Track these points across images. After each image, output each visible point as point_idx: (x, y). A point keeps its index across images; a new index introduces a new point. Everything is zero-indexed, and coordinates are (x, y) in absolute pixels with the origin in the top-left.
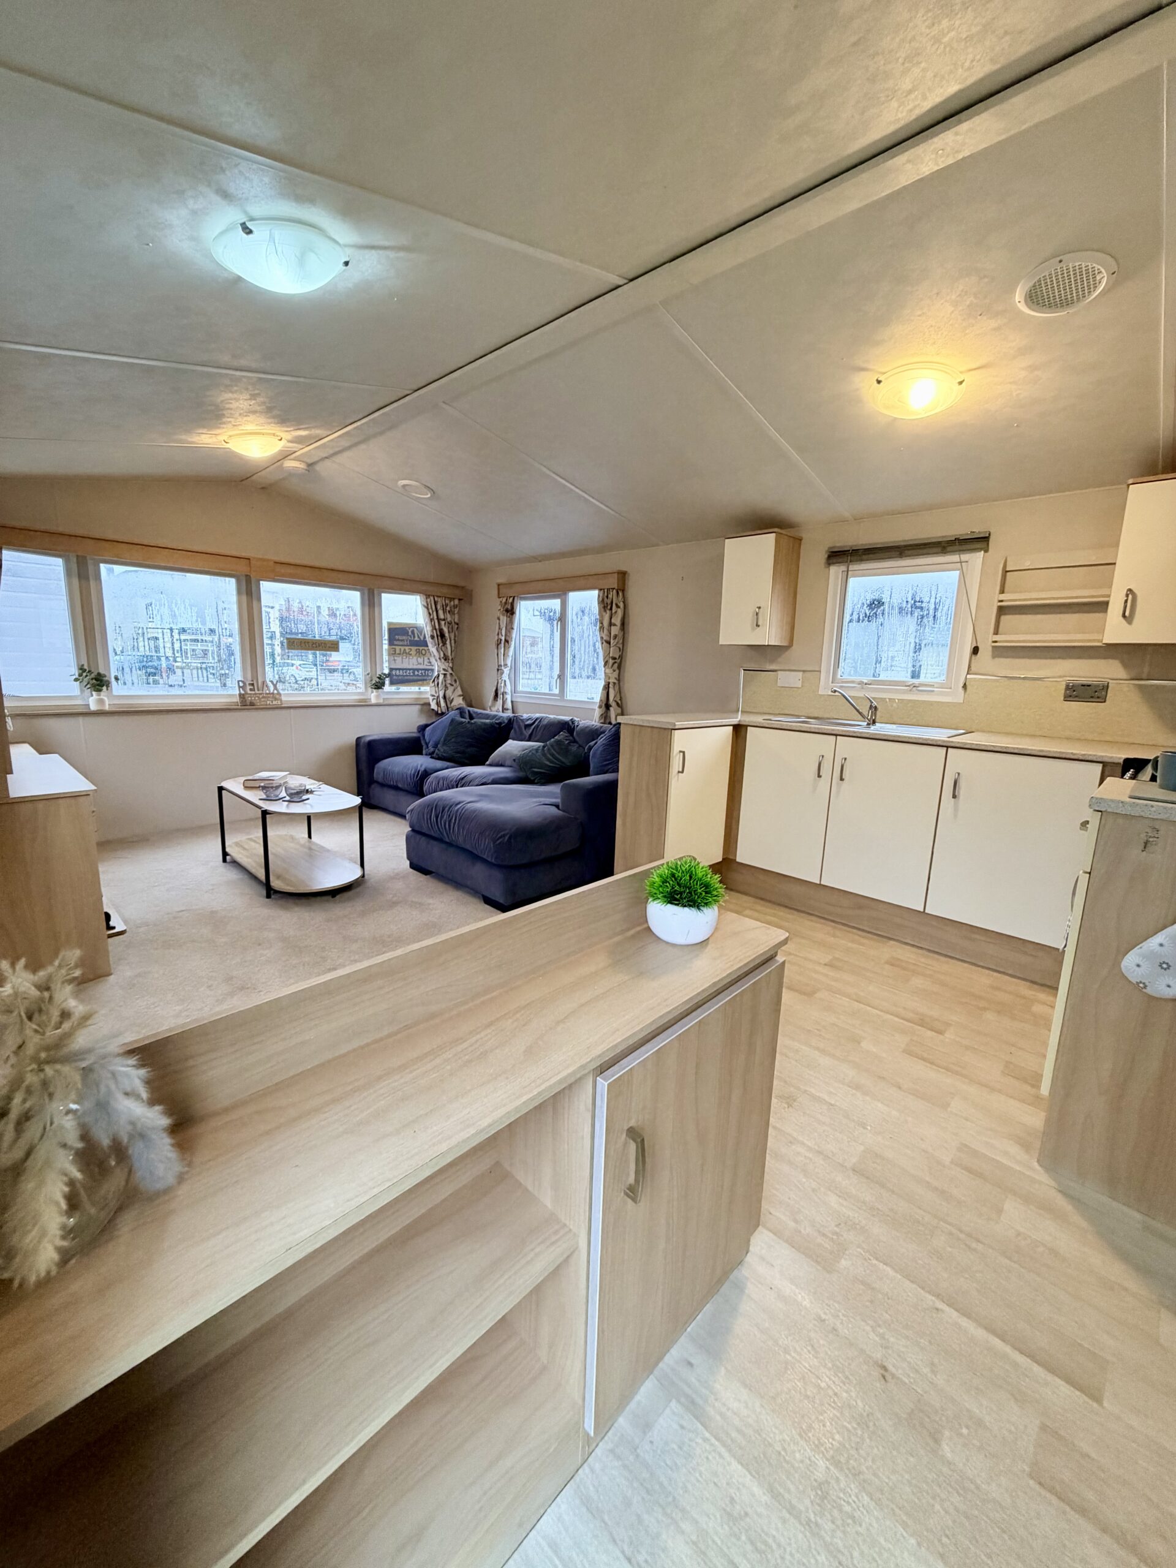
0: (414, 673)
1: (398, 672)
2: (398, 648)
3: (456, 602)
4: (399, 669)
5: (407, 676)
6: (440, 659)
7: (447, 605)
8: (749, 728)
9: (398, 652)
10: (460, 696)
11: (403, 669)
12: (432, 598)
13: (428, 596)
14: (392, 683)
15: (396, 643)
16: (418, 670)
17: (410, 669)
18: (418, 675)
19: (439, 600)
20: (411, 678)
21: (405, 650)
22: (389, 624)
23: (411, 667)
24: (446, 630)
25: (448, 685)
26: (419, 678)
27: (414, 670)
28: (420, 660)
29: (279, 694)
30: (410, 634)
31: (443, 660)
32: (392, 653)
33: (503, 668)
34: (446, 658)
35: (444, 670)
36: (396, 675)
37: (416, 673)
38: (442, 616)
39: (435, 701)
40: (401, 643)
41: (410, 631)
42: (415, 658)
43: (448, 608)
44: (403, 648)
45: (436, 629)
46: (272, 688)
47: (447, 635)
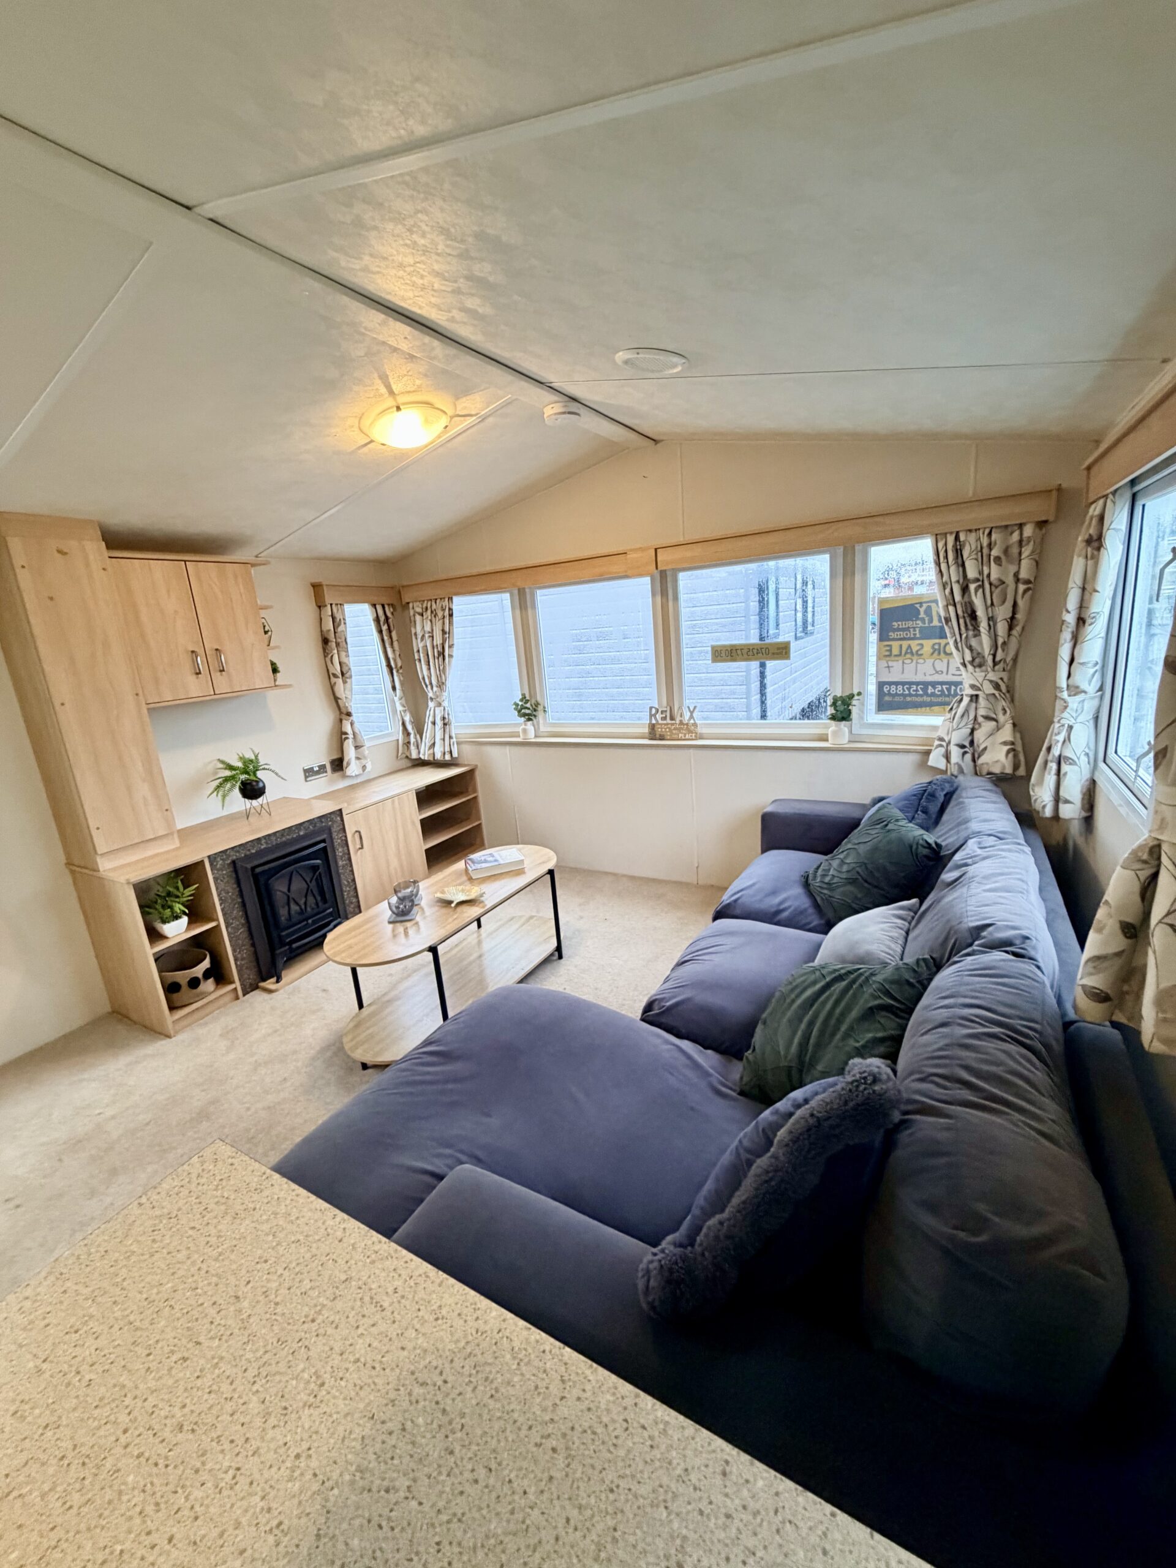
0: (925, 690)
1: (893, 688)
2: (895, 645)
3: (1028, 531)
4: (896, 684)
5: (910, 695)
6: (964, 665)
7: (990, 546)
9: (895, 651)
10: (1005, 743)
11: (903, 684)
12: (951, 539)
13: (937, 538)
14: (883, 705)
15: (892, 635)
16: (934, 684)
17: (917, 684)
18: (933, 695)
19: (972, 537)
20: (919, 699)
21: (909, 647)
22: (882, 601)
23: (920, 678)
24: (978, 602)
25: (980, 719)
26: (934, 699)
27: (926, 685)
28: (941, 665)
29: (695, 725)
30: (922, 615)
31: (970, 667)
32: (886, 655)
34: (977, 661)
35: (973, 687)
36: (889, 694)
37: (930, 690)
38: (972, 573)
39: (942, 750)
40: (902, 634)
41: (922, 610)
42: (930, 662)
43: (994, 553)
44: (905, 644)
45: (955, 605)
46: (687, 715)
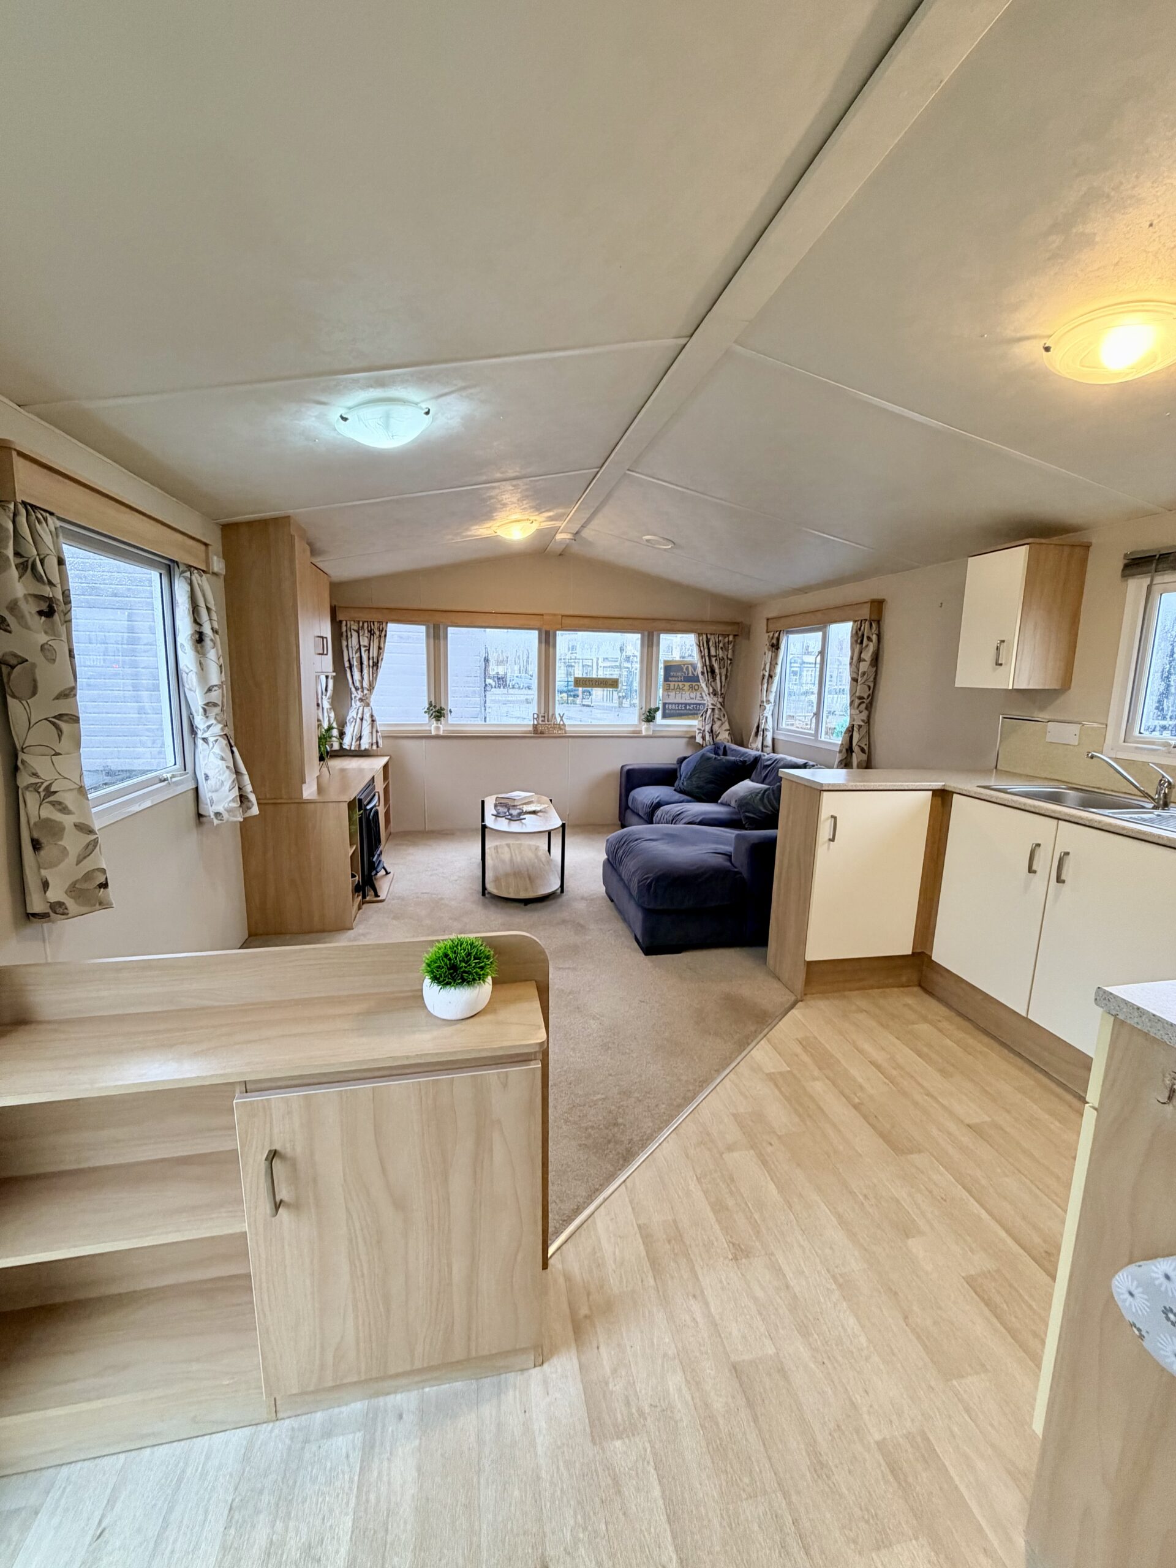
0: (685, 707)
1: (670, 706)
2: (672, 684)
3: (731, 638)
4: (672, 704)
5: (679, 710)
6: (709, 694)
7: (719, 642)
8: (955, 795)
9: (672, 687)
10: (727, 730)
11: (675, 704)
12: (705, 636)
13: (700, 634)
14: (664, 716)
15: (670, 679)
16: (690, 704)
17: (682, 704)
18: (689, 709)
19: (712, 637)
20: (682, 712)
21: (678, 685)
22: (665, 661)
23: (683, 701)
24: (716, 666)
25: (716, 720)
26: (690, 712)
27: (686, 704)
28: (693, 695)
29: (564, 725)
30: (685, 670)
31: (712, 695)
32: (667, 689)
33: (765, 704)
34: (715, 694)
35: (712, 704)
36: (668, 709)
37: (688, 707)
38: (713, 652)
39: (701, 735)
40: (676, 679)
41: (685, 668)
42: (688, 693)
43: (721, 645)
44: (676, 684)
45: (706, 666)
46: (559, 719)
47: (717, 671)
